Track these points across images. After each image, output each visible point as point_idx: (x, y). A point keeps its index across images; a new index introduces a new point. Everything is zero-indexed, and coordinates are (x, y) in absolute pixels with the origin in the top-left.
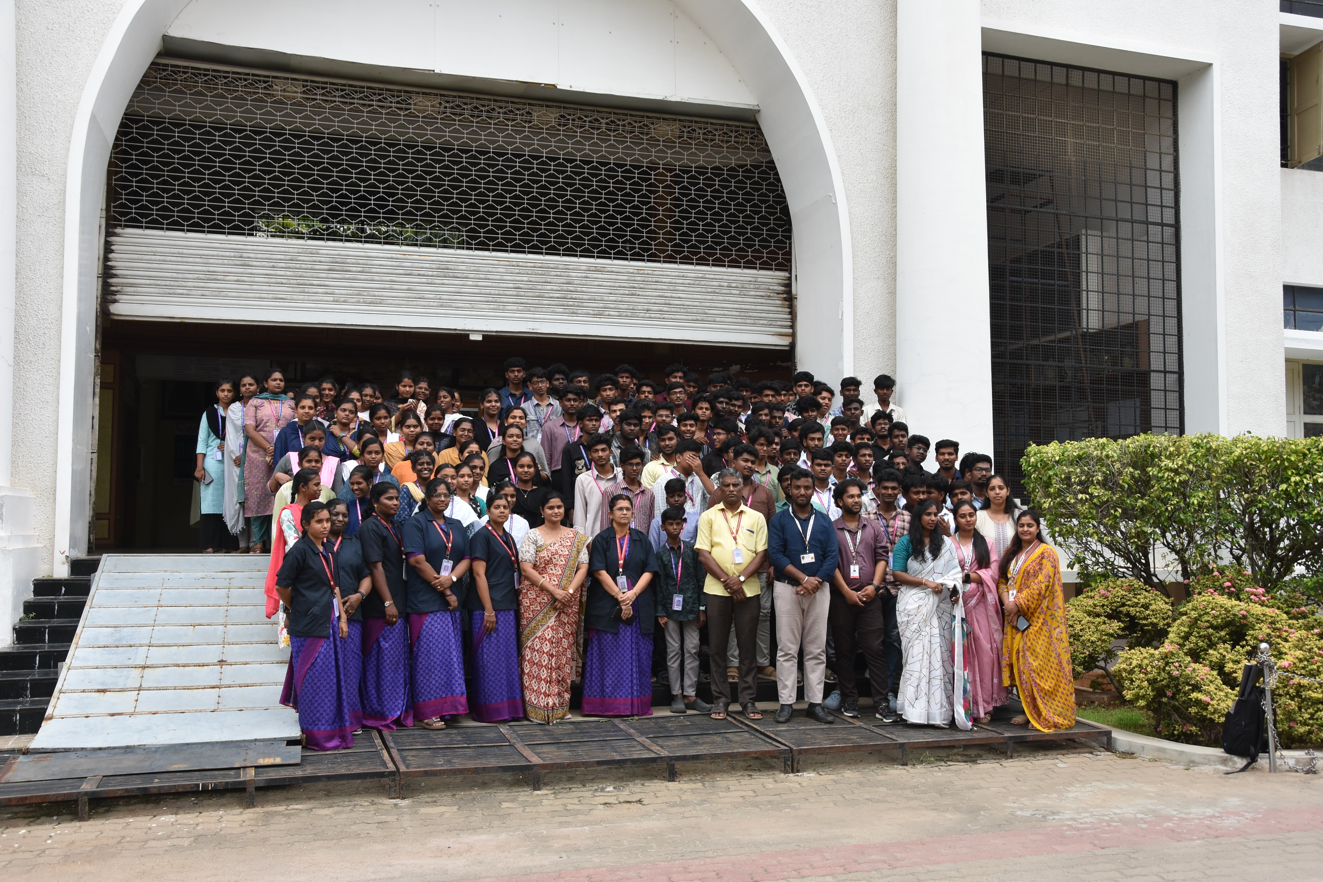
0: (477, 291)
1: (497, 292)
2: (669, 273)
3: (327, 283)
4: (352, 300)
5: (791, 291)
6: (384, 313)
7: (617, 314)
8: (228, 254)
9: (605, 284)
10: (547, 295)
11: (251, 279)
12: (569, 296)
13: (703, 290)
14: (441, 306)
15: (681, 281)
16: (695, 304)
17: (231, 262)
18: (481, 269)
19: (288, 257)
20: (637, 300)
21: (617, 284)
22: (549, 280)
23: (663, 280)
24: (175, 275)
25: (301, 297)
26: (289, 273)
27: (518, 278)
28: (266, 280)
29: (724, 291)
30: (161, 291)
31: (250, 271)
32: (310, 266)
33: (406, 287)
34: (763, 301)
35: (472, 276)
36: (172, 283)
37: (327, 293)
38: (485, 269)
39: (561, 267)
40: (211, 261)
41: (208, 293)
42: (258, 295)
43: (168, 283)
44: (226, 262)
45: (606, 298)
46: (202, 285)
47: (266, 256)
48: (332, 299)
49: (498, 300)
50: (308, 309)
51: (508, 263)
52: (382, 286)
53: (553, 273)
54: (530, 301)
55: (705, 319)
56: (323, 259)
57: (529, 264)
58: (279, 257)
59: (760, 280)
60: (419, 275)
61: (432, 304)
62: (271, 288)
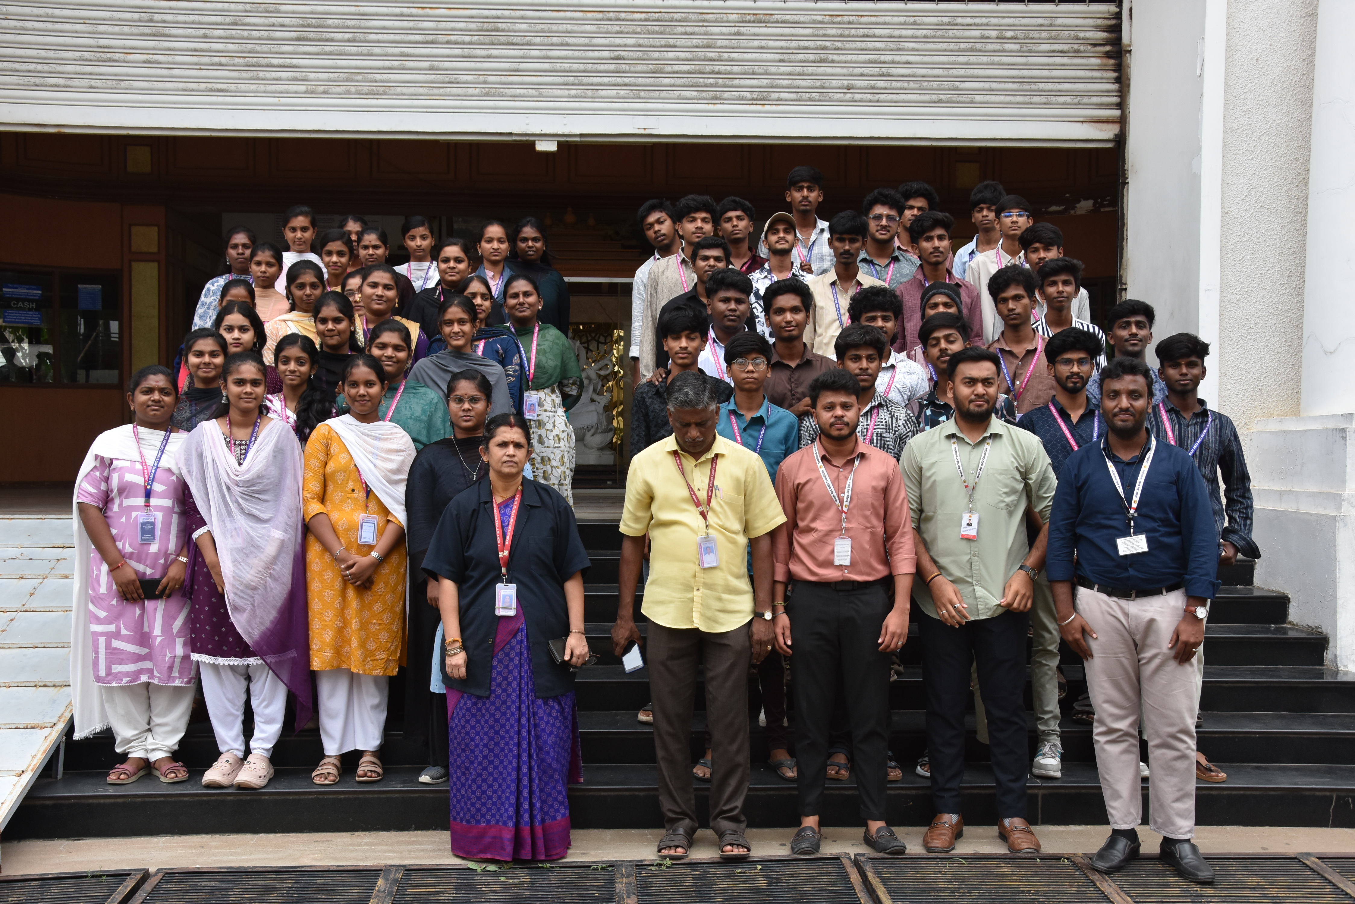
0: (547, 66)
1: (582, 67)
2: (887, 19)
3: (295, 62)
4: (338, 89)
5: (1119, 39)
6: (391, 109)
7: (793, 96)
8: (128, 16)
9: (771, 44)
10: (668, 68)
11: (170, 59)
12: (708, 69)
13: (952, 46)
14: (487, 95)
15: (910, 33)
16: (936, 72)
17: (134, 30)
18: (555, 28)
19: (228, 20)
20: (829, 70)
21: (794, 44)
22: (672, 42)
23: (877, 32)
24: (43, 53)
25: (253, 87)
26: (231, 47)
27: (618, 41)
28: (195, 59)
29: (990, 47)
30: (21, 80)
31: (166, 44)
32: (265, 34)
33: (426, 64)
34: (1065, 60)
35: (538, 40)
36: (39, 67)
37: (296, 79)
38: (561, 28)
39: (693, 17)
40: (101, 28)
41: (99, 83)
42: (181, 85)
43: (32, 67)
44: (126, 29)
45: (773, 70)
46: (88, 69)
47: (192, 18)
48: (303, 88)
49: (585, 80)
50: (264, 108)
51: (600, 16)
52: (387, 64)
53: (679, 29)
54: (639, 81)
55: (955, 98)
56: (286, 21)
57: (638, 16)
58: (214, 19)
59: (1059, 21)
60: (448, 42)
61: (471, 91)
62: (204, 73)
